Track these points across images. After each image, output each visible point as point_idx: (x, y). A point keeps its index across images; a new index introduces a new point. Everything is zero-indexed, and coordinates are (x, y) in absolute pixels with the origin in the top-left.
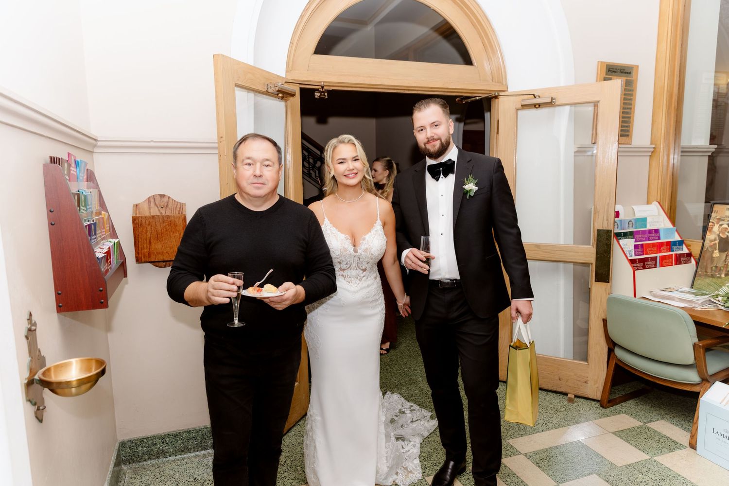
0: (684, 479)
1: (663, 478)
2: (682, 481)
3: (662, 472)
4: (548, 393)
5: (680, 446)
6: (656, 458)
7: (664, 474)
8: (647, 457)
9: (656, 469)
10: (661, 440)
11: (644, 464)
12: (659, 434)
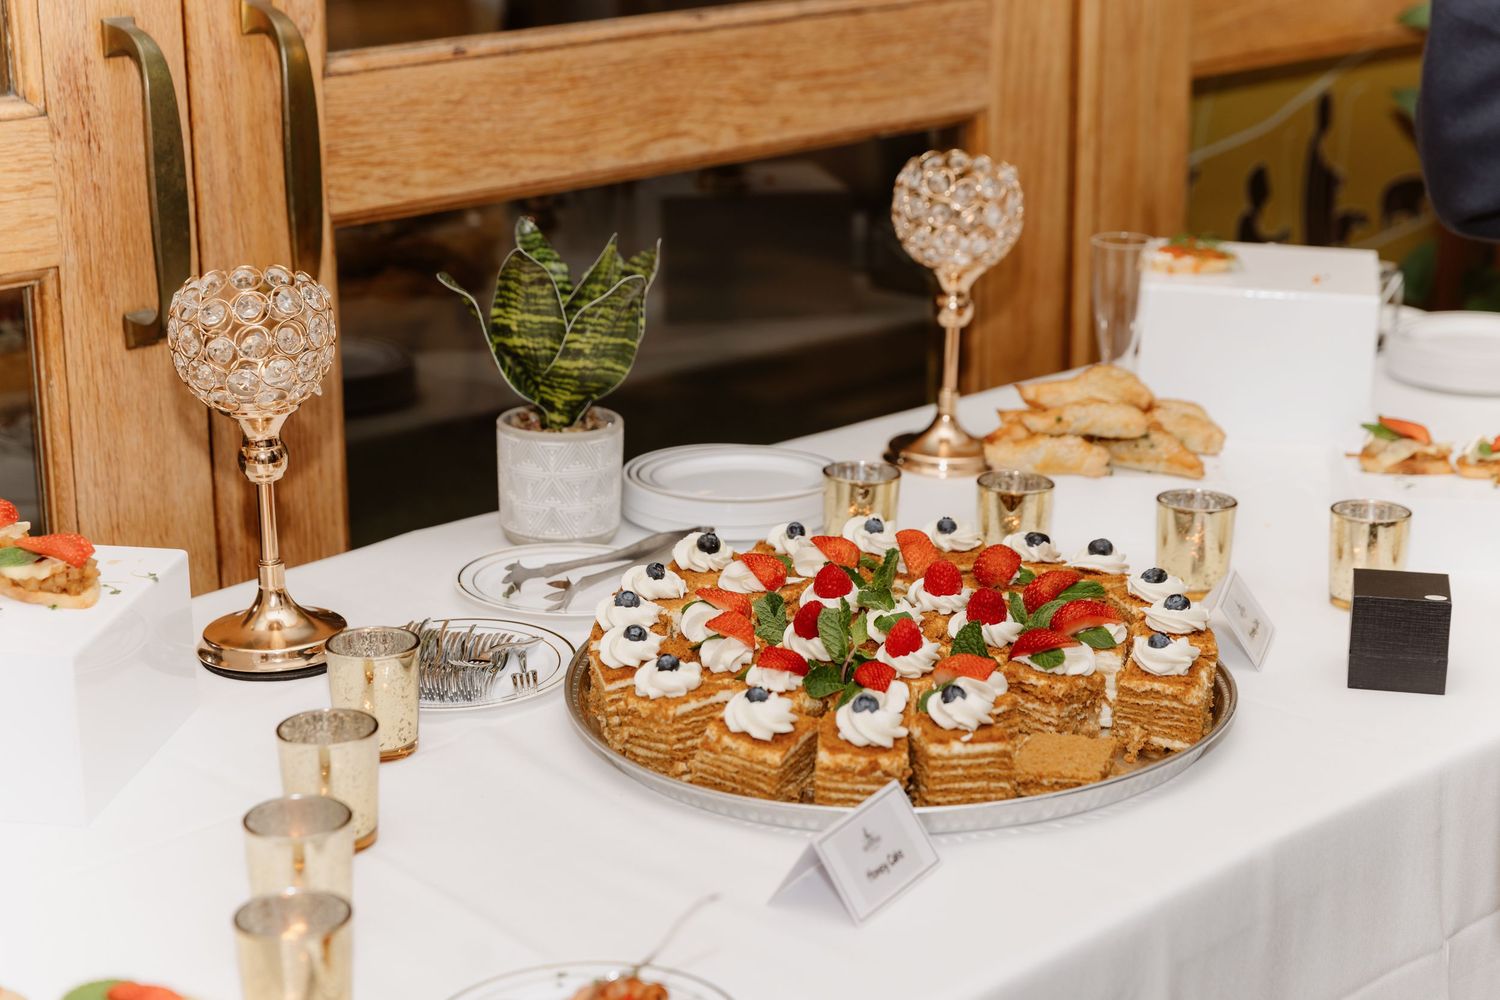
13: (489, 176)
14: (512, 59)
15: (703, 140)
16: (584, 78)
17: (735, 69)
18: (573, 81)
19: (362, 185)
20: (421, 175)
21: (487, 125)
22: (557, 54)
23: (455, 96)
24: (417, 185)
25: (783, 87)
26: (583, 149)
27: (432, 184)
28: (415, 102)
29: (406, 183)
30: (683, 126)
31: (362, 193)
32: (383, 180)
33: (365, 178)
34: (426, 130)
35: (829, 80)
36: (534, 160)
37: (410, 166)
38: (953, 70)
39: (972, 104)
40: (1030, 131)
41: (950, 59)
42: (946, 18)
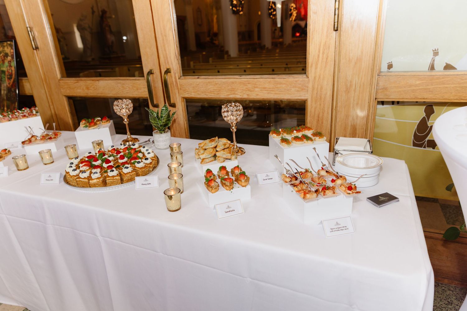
13: (203, 95)
14: (206, 80)
15: (241, 96)
16: (218, 84)
17: (246, 85)
18: (216, 84)
19: (185, 94)
20: (193, 94)
21: (203, 88)
22: (213, 80)
23: (197, 84)
24: (193, 95)
25: (257, 89)
26: (218, 94)
27: (194, 95)
28: (191, 84)
29: (191, 94)
30: (236, 93)
31: (185, 95)
32: (188, 93)
33: (185, 93)
34: (193, 88)
35: (267, 89)
36: (210, 94)
37: (191, 92)
38: (298, 91)
39: (303, 98)
40: (320, 104)
41: (297, 89)
42: (296, 81)
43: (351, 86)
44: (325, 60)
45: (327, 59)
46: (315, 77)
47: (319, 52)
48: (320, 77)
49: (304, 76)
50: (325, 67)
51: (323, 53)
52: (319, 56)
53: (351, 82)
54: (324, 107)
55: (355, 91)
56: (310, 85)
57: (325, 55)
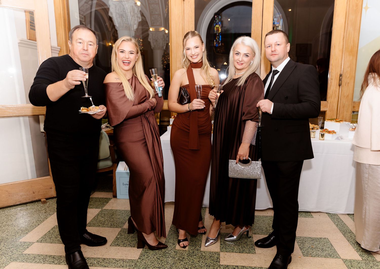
0: (120, 210)
1: (112, 214)
2: (119, 211)
3: (110, 213)
4: (27, 205)
5: (110, 199)
6: (104, 208)
7: (111, 213)
8: (100, 210)
9: (107, 213)
10: (100, 200)
11: (101, 213)
12: (98, 198)
38: (323, 107)
39: (325, 110)
40: (332, 113)
41: (323, 106)
42: (323, 103)
43: (345, 105)
44: (335, 96)
45: (335, 95)
46: (330, 102)
47: (333, 93)
48: (332, 102)
49: (326, 102)
50: (335, 98)
51: (334, 93)
52: (332, 94)
53: (345, 104)
54: (334, 113)
55: (346, 107)
56: (329, 105)
57: (335, 94)
